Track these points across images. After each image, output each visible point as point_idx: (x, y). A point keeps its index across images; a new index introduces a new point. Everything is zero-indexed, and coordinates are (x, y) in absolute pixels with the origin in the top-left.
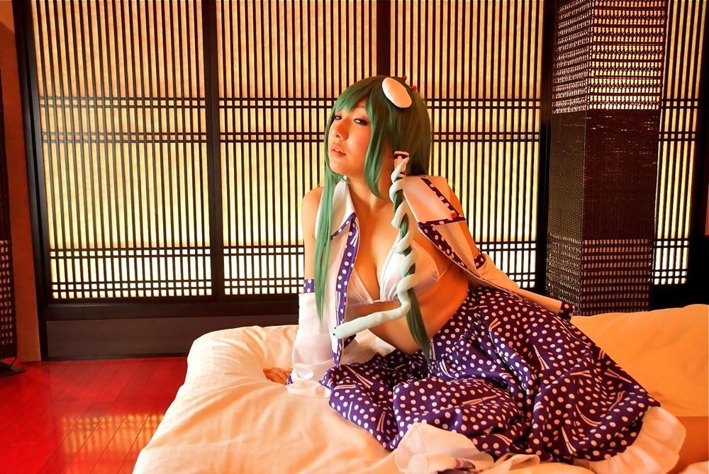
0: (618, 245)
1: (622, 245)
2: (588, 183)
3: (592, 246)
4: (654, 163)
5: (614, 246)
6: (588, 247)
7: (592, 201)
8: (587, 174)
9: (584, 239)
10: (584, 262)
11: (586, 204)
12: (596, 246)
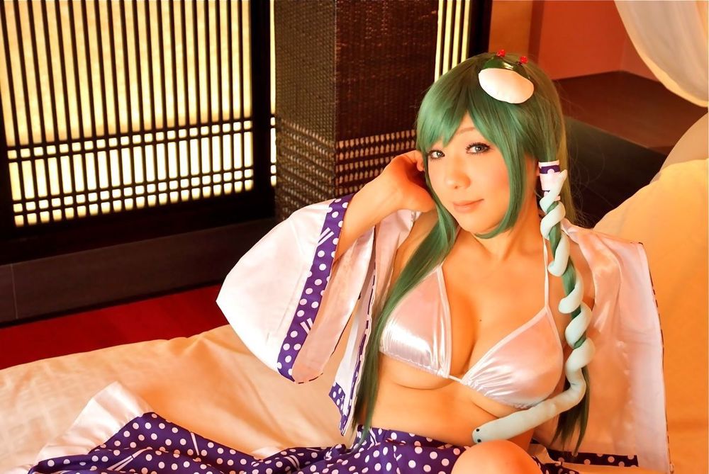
0: (385, 142)
1: (390, 142)
2: (341, 53)
3: (350, 149)
4: (434, 12)
5: (379, 144)
6: (344, 150)
7: (349, 80)
8: (342, 39)
9: (338, 140)
10: (339, 174)
11: (341, 87)
12: (355, 148)
